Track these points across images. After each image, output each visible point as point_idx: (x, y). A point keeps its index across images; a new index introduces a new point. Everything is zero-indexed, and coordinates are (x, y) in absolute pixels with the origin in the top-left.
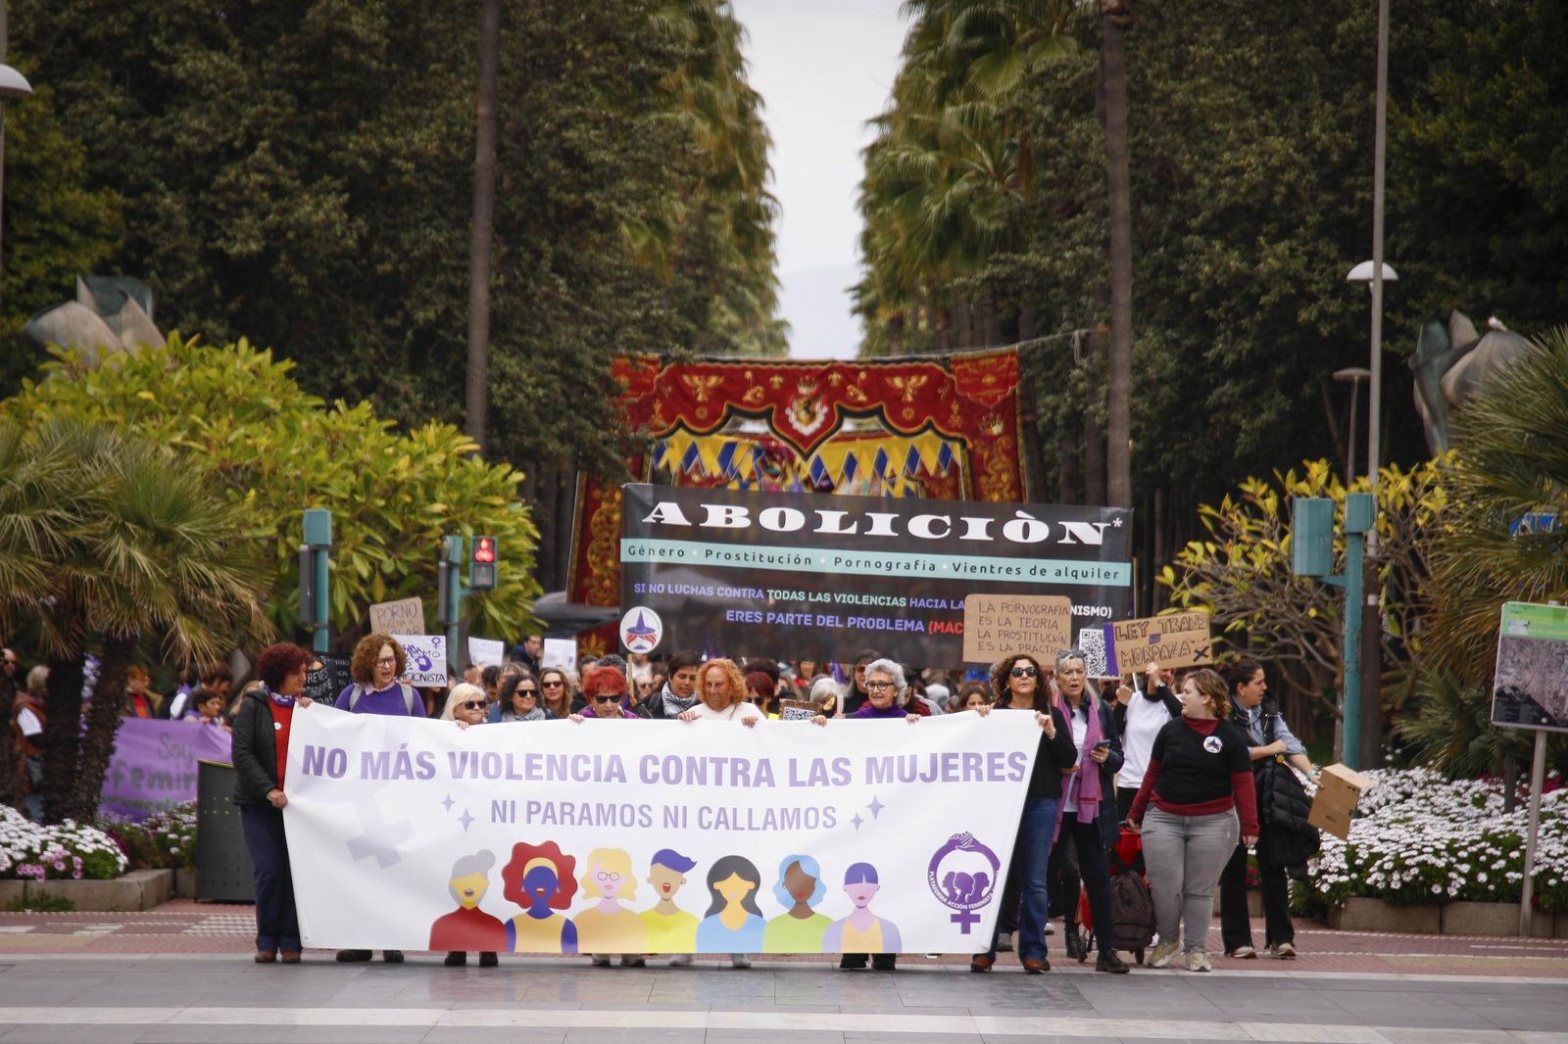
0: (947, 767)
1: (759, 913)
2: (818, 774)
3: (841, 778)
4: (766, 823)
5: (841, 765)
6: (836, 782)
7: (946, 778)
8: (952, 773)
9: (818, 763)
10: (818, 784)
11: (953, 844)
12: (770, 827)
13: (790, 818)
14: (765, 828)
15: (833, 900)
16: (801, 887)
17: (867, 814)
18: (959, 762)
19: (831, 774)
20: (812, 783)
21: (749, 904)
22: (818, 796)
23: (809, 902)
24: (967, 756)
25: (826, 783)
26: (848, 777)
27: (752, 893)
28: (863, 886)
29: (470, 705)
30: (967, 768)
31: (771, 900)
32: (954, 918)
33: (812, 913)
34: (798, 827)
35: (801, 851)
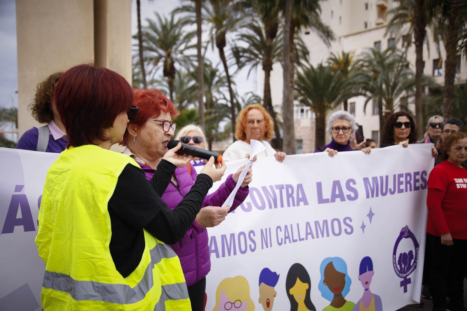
1: (314, 308)
2: (337, 192)
3: (353, 195)
4: (307, 234)
5: (351, 184)
6: (349, 197)
9: (336, 184)
10: (338, 200)
12: (310, 236)
13: (322, 229)
14: (307, 239)
19: (346, 192)
20: (333, 200)
22: (339, 209)
23: (343, 293)
25: (343, 199)
27: (308, 292)
33: (345, 301)
34: (328, 235)
35: (332, 254)
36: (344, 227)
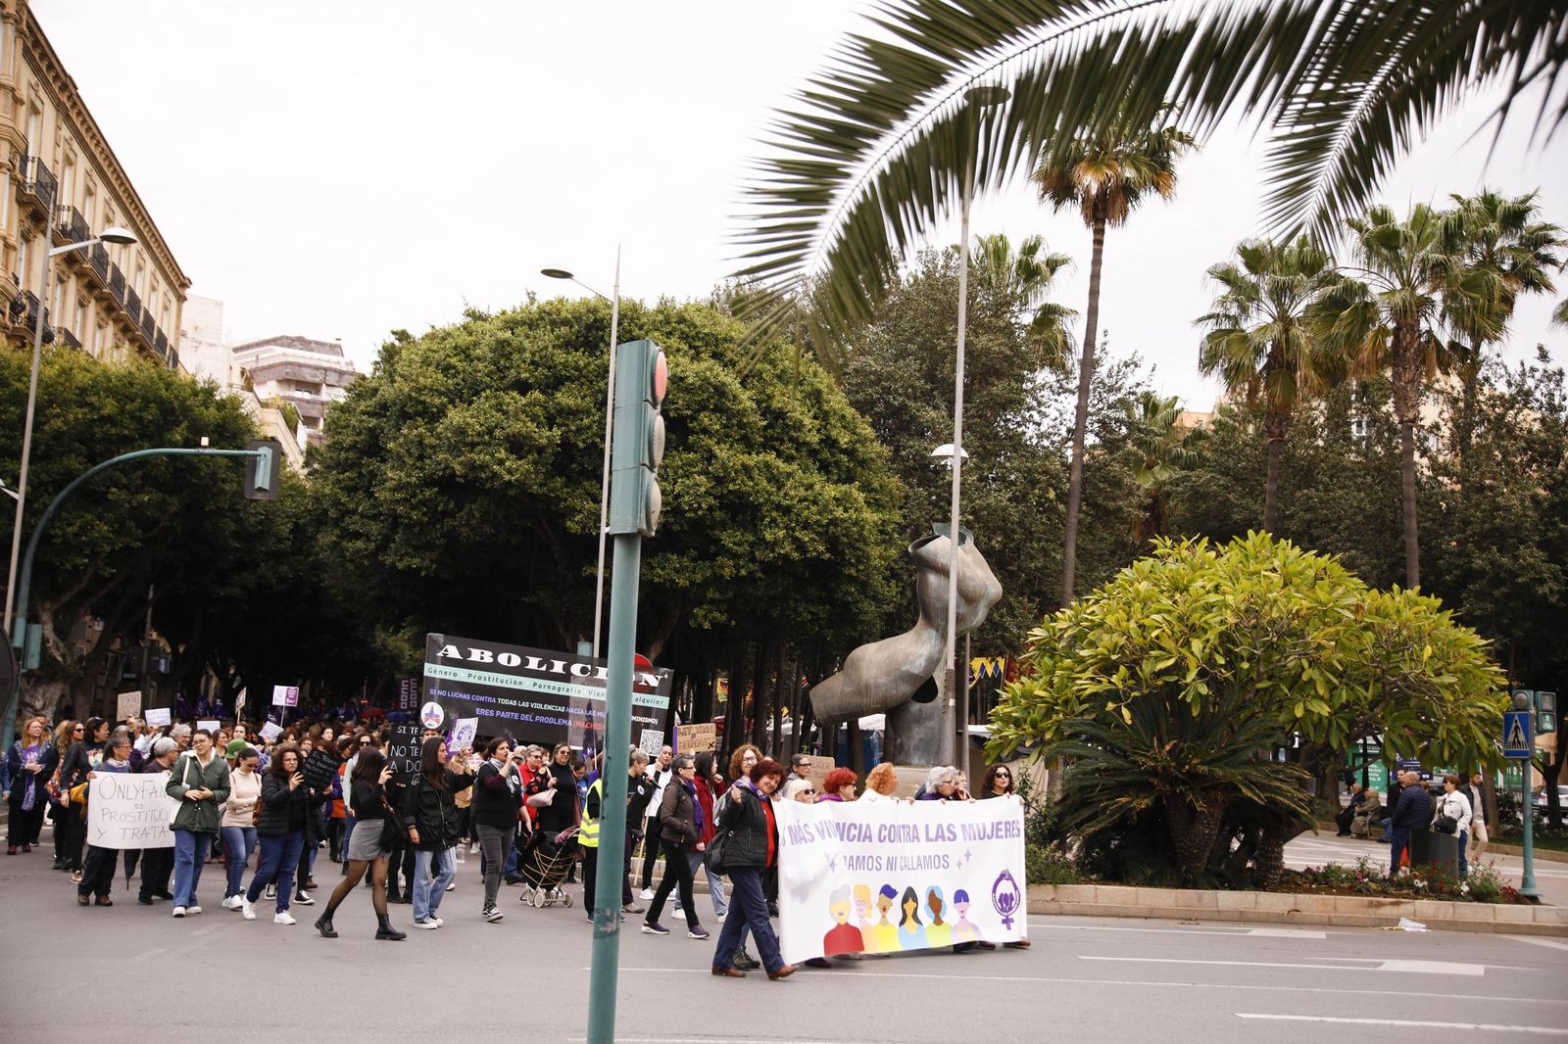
0: (998, 830)
1: (919, 922)
2: (940, 834)
3: (952, 837)
5: (951, 828)
6: (949, 838)
7: (998, 837)
8: (1000, 833)
9: (940, 826)
10: (940, 840)
11: (1002, 877)
12: (920, 868)
13: (926, 862)
15: (950, 912)
16: (935, 904)
17: (963, 860)
18: (1002, 827)
19: (947, 834)
20: (936, 840)
21: (915, 916)
22: (940, 848)
23: (940, 914)
24: (1007, 823)
25: (944, 839)
26: (955, 838)
27: (916, 909)
28: (963, 903)
29: (807, 792)
30: (1007, 830)
31: (925, 914)
32: (1004, 922)
33: (942, 921)
34: (932, 868)
35: (935, 884)
36: (942, 862)
